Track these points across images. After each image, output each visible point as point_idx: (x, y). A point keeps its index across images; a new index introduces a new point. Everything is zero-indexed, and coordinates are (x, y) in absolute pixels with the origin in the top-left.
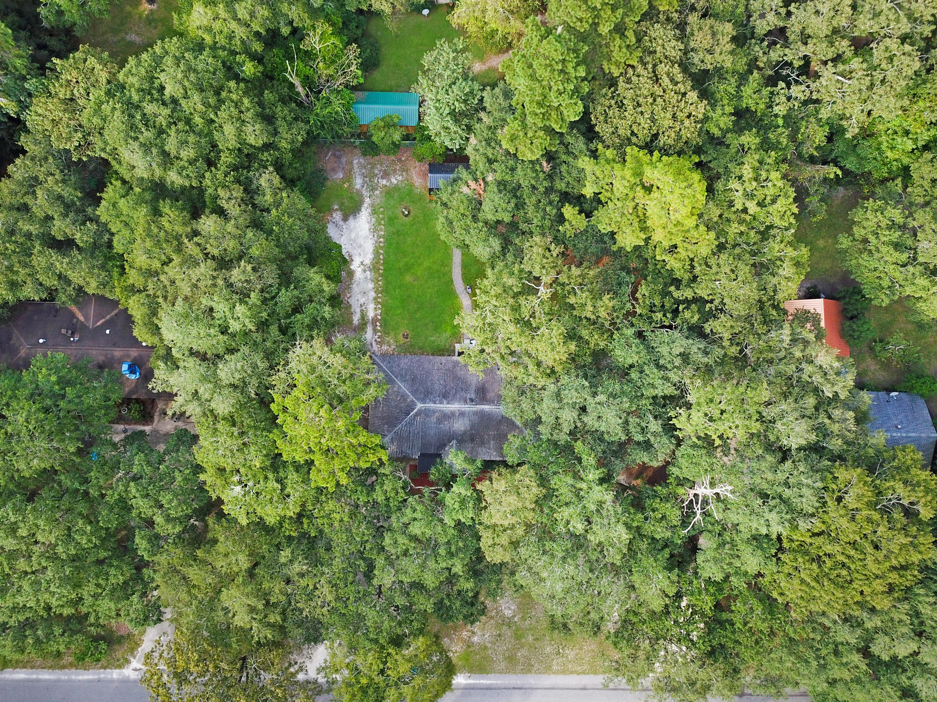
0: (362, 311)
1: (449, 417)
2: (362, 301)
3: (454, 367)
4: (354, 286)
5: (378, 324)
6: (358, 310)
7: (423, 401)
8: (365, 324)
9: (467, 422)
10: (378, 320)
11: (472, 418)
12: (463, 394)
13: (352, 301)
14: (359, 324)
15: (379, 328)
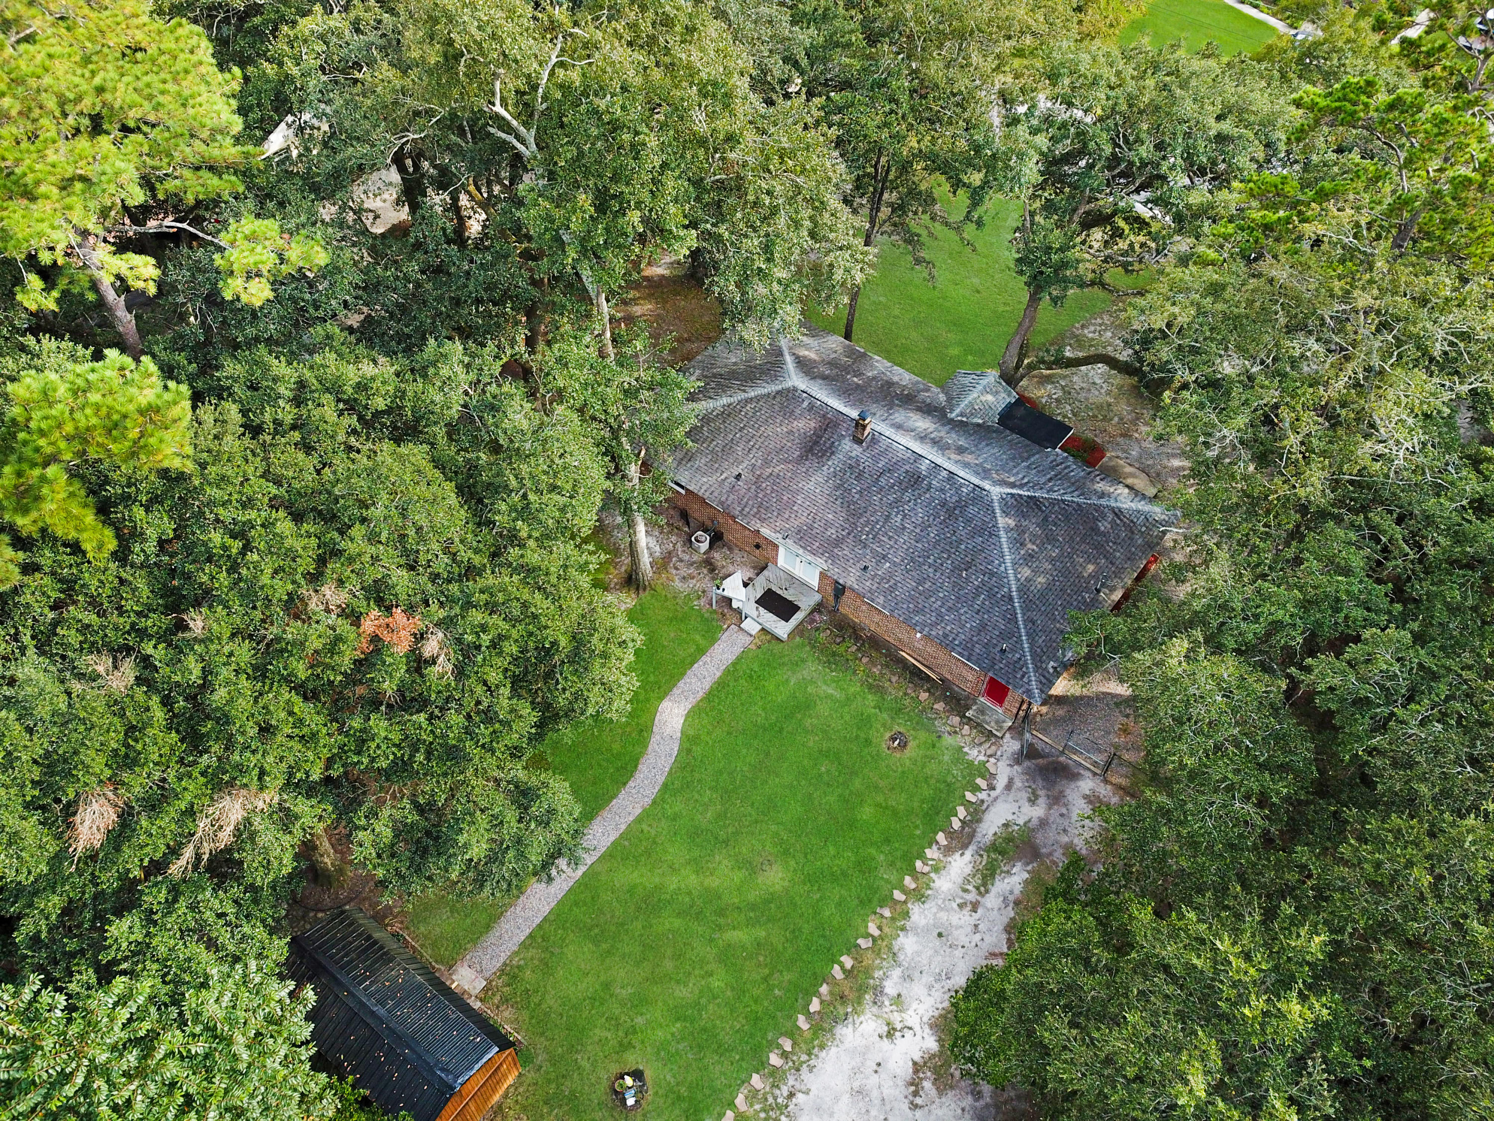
0: (983, 888)
2: (963, 919)
3: (838, 542)
4: (959, 980)
5: (956, 824)
6: (992, 900)
7: (978, 495)
8: (994, 849)
10: (951, 835)
13: (996, 940)
14: (1012, 861)
15: (961, 812)
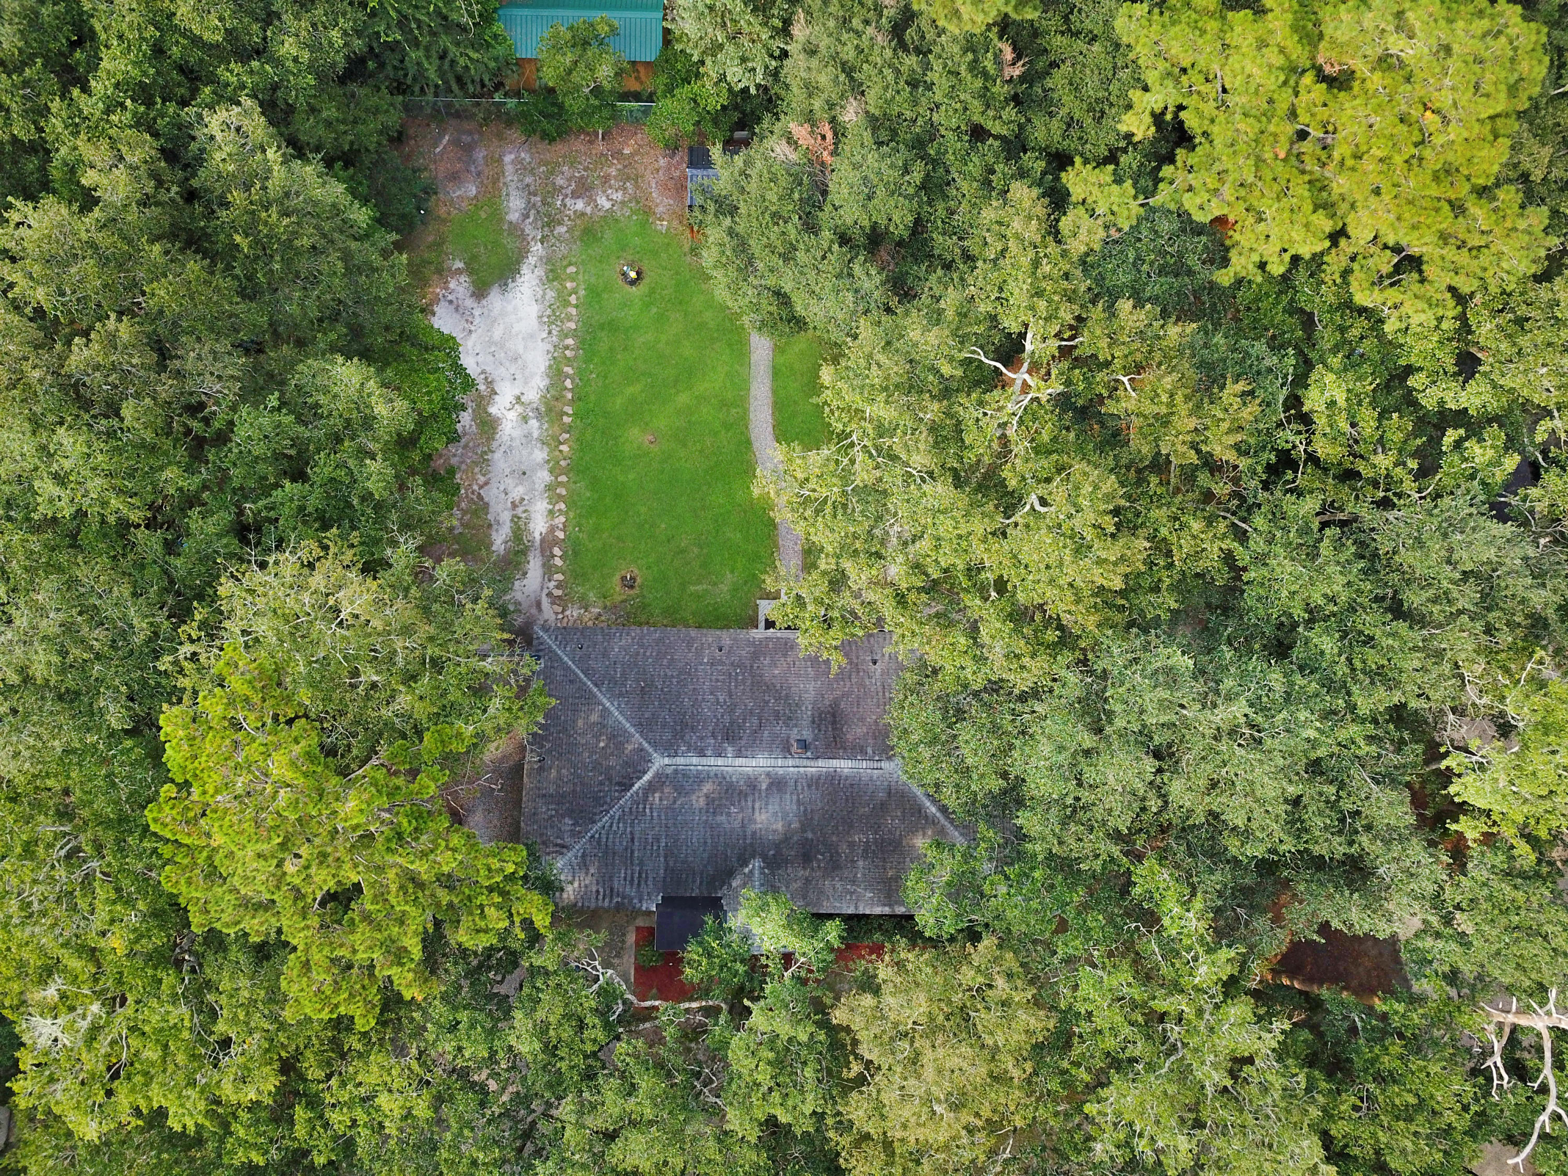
0: (515, 519)
1: (743, 795)
3: (755, 656)
5: (557, 551)
6: (506, 517)
7: (670, 749)
9: (791, 806)
10: (556, 542)
11: (805, 796)
12: (780, 729)
14: (508, 552)
15: (558, 562)
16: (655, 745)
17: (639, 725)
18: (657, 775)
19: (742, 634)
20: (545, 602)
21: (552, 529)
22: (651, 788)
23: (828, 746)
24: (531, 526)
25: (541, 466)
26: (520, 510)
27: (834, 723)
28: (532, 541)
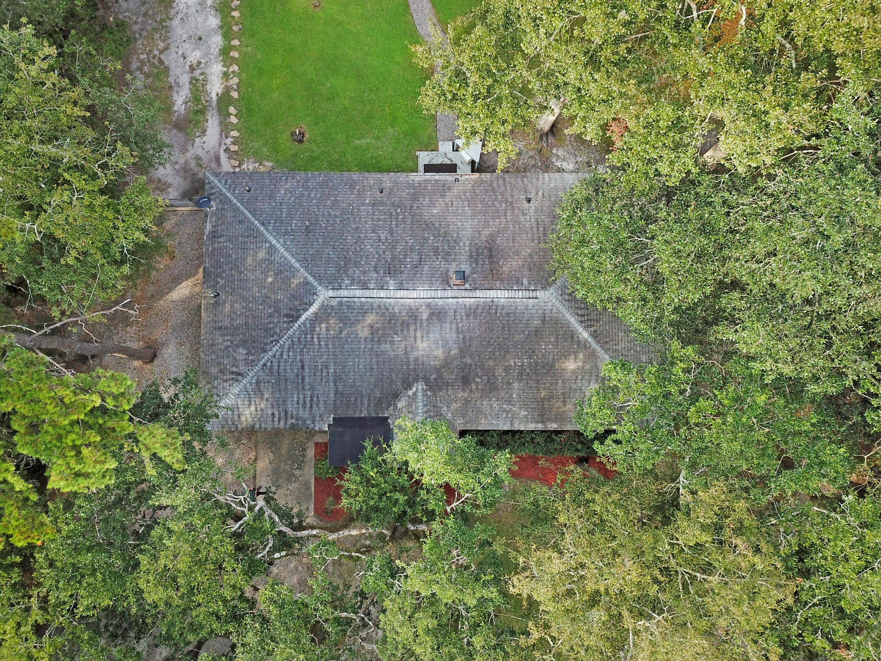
0: (193, 81)
1: (405, 325)
2: (194, 56)
3: (414, 197)
4: (176, 22)
6: (185, 79)
8: (202, 112)
9: (451, 335)
10: (231, 101)
11: (464, 325)
12: (440, 264)
13: (171, 59)
14: (188, 111)
15: (234, 120)
16: (319, 279)
17: (304, 261)
18: (323, 307)
19: (402, 177)
20: (223, 157)
21: (227, 90)
22: (316, 319)
23: (485, 278)
24: (208, 87)
25: (215, 32)
26: (197, 73)
27: (491, 257)
28: (209, 102)
